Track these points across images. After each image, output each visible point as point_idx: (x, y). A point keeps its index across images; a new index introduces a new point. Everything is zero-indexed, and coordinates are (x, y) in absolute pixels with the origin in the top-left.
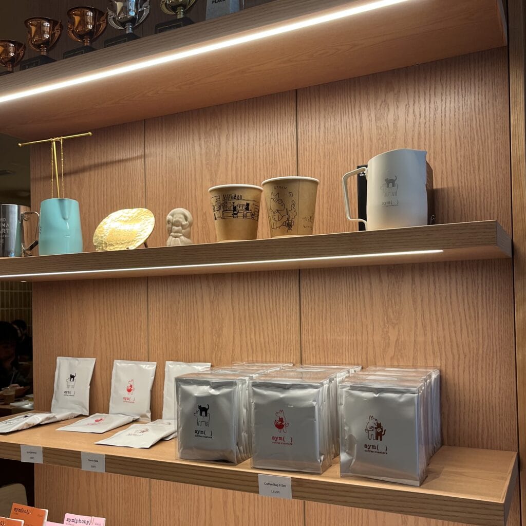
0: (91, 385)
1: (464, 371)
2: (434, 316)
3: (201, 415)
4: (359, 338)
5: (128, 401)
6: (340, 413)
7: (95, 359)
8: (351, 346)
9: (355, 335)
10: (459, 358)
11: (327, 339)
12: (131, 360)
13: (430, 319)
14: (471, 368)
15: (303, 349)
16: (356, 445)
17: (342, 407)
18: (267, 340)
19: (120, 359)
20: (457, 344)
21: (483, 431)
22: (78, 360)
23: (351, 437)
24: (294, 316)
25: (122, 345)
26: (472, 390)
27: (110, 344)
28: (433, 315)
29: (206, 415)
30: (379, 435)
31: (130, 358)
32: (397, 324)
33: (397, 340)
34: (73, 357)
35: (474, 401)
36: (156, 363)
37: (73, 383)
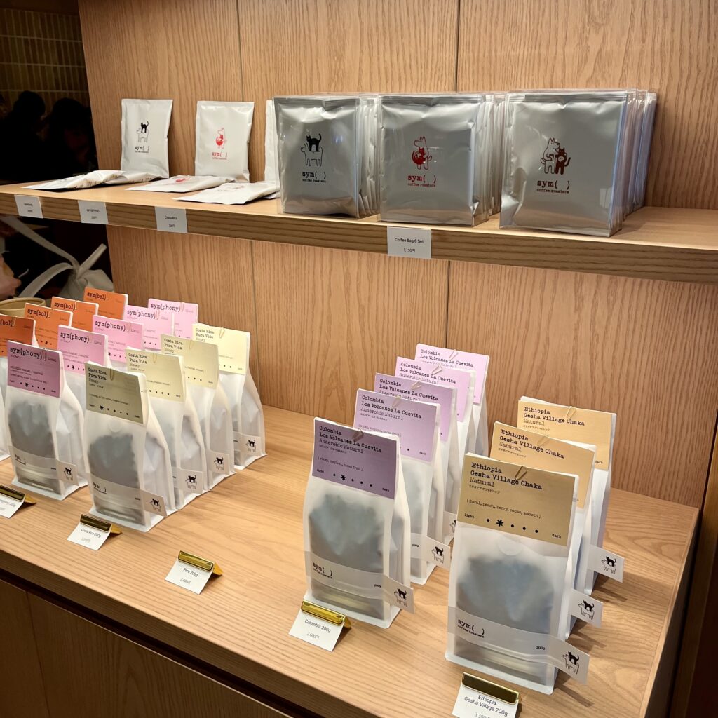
0: (169, 136)
1: (693, 96)
2: (661, 9)
3: (310, 150)
4: (543, 51)
5: (219, 157)
6: (506, 138)
7: (172, 101)
8: (530, 64)
9: (537, 47)
10: (689, 75)
11: (496, 56)
12: (220, 101)
13: (654, 14)
14: (705, 90)
15: (459, 74)
16: (525, 183)
17: (511, 129)
18: (408, 61)
19: (206, 100)
20: (690, 53)
21: (706, 185)
22: (149, 103)
23: (519, 171)
24: (449, 20)
25: (206, 79)
26: (700, 125)
27: (190, 78)
28: (659, 8)
29: (317, 150)
30: (560, 167)
31: (218, 98)
32: (603, 24)
33: (600, 51)
34: (142, 98)
35: (701, 140)
36: (252, 104)
37: (145, 135)
